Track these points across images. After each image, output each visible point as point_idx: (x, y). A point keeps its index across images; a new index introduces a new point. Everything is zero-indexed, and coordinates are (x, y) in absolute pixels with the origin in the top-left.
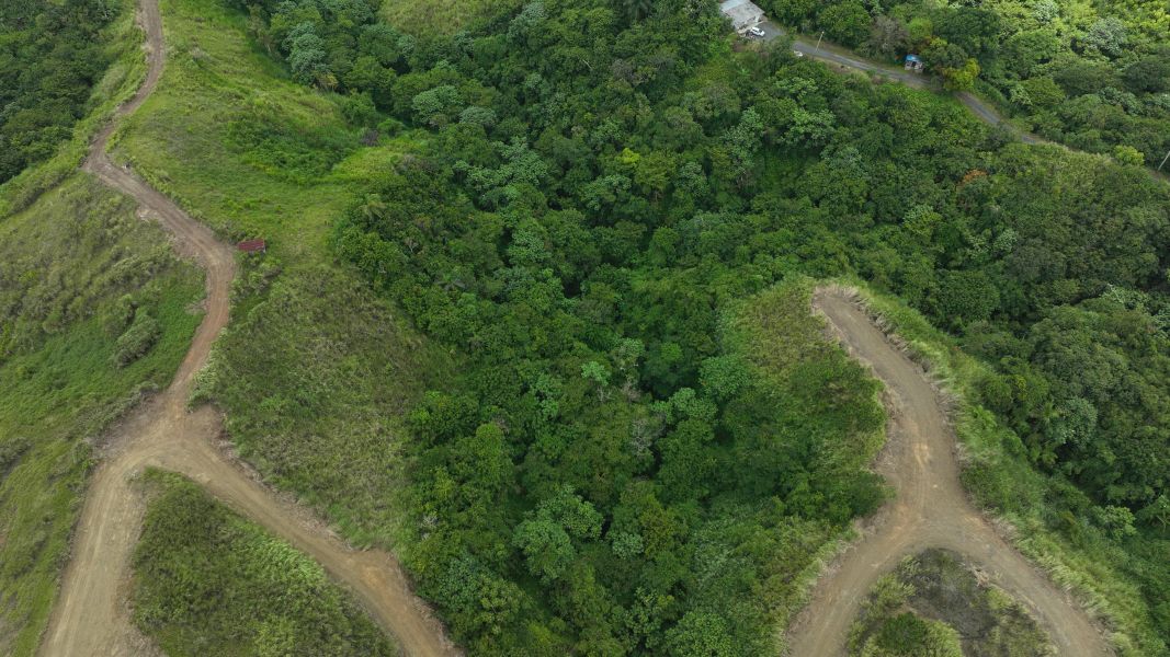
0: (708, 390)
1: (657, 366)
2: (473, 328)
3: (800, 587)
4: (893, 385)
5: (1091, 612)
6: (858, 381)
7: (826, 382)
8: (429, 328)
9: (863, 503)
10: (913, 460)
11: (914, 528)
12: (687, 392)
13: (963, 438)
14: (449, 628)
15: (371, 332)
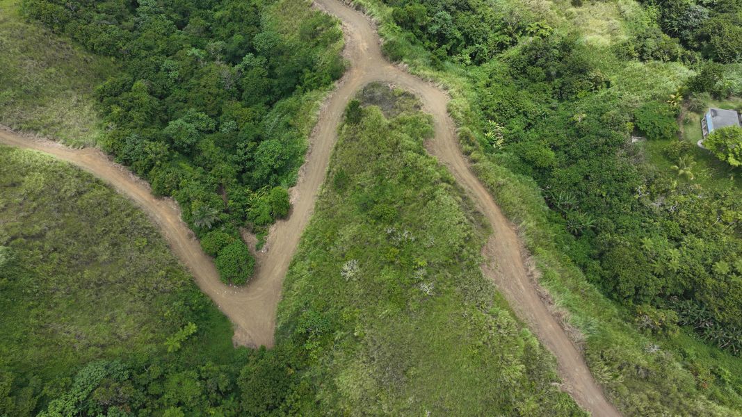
0: (258, 50)
1: (231, 47)
2: (121, 44)
3: (313, 117)
4: (348, 22)
5: (441, 87)
6: (329, 22)
7: (315, 27)
8: (95, 48)
9: (337, 73)
10: (359, 50)
11: (362, 77)
12: (250, 55)
13: (382, 36)
14: (135, 172)
15: (61, 55)
